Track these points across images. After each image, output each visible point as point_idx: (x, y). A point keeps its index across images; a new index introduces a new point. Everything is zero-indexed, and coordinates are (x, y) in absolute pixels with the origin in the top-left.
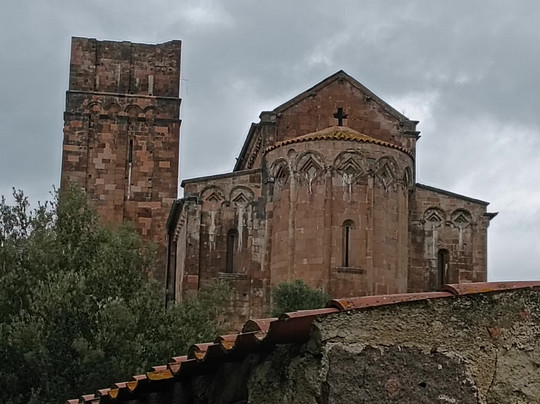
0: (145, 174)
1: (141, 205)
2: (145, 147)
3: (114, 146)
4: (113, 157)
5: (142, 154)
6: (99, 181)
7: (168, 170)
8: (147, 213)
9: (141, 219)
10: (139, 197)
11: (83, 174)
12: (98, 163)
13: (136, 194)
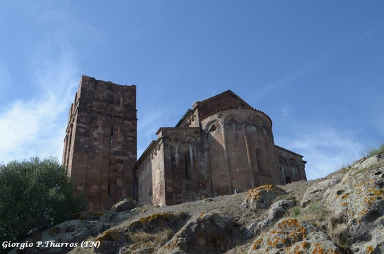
0: (120, 143)
1: (118, 157)
2: (119, 130)
3: (104, 128)
4: (103, 132)
5: (118, 133)
6: (95, 143)
7: (131, 141)
8: (121, 161)
9: (118, 165)
10: (117, 153)
11: (87, 138)
12: (95, 134)
13: (115, 152)
